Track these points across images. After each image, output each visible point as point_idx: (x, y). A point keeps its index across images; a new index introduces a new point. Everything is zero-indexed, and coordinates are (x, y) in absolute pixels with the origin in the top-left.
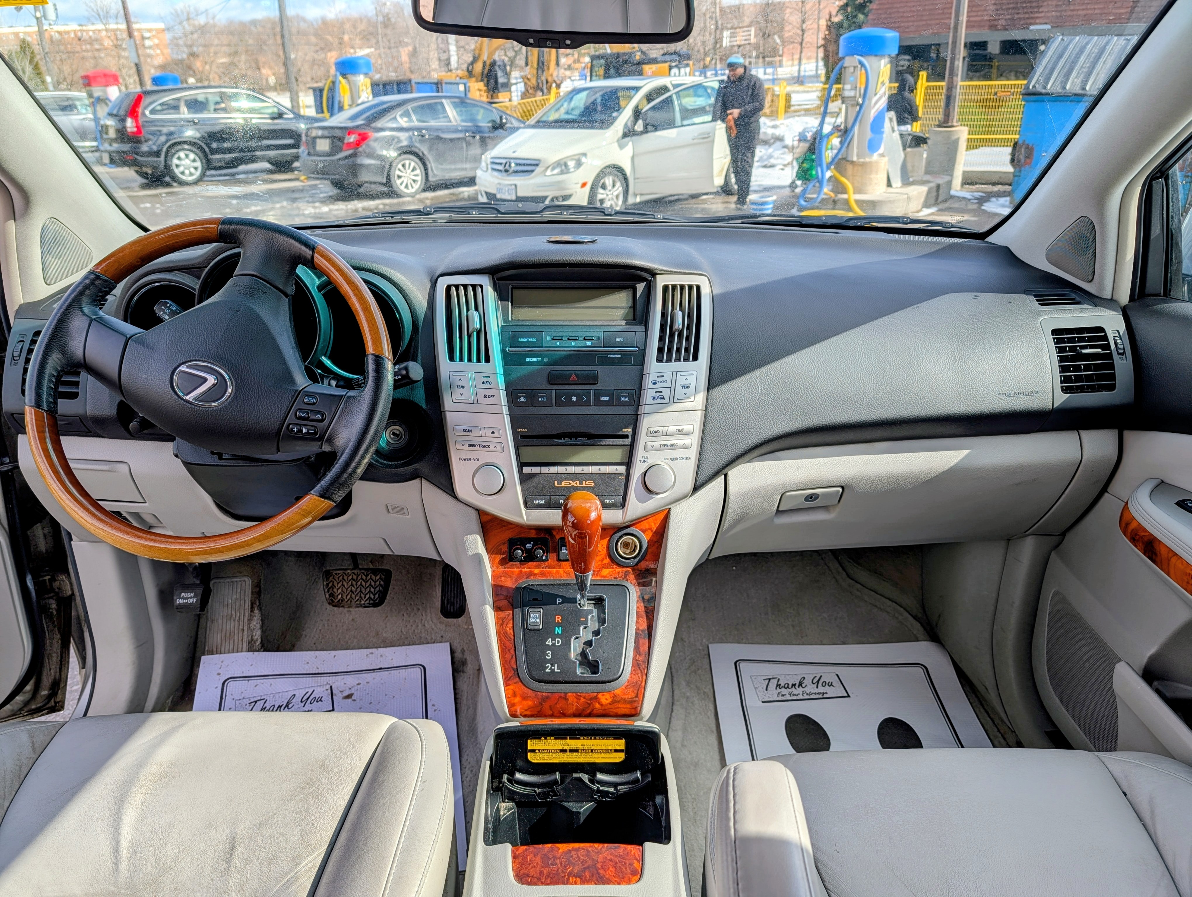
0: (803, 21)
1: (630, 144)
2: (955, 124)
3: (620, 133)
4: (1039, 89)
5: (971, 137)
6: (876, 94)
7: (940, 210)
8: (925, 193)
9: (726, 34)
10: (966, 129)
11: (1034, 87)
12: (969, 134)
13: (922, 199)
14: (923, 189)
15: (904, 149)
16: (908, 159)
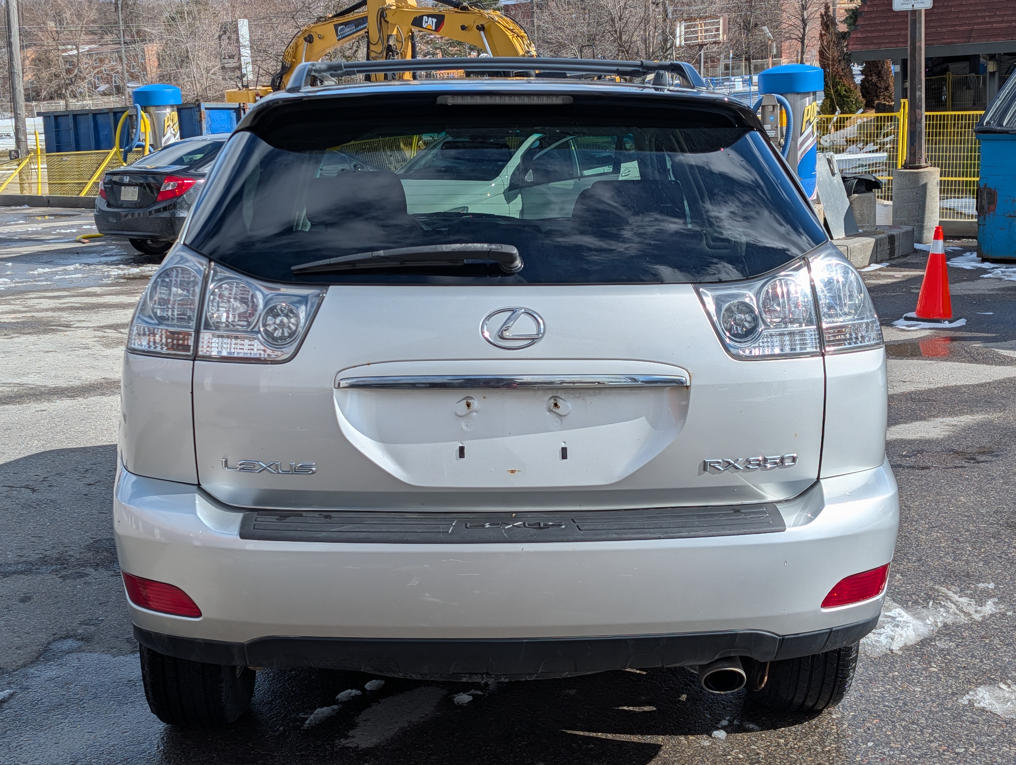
0: (804, 8)
1: (520, 196)
2: (923, 164)
3: (507, 184)
4: (994, 126)
5: (943, 179)
6: (801, 134)
7: (891, 266)
8: (872, 245)
9: (680, 29)
10: (937, 170)
11: (988, 123)
12: (941, 176)
13: (869, 253)
14: (870, 241)
15: (849, 195)
16: (856, 206)
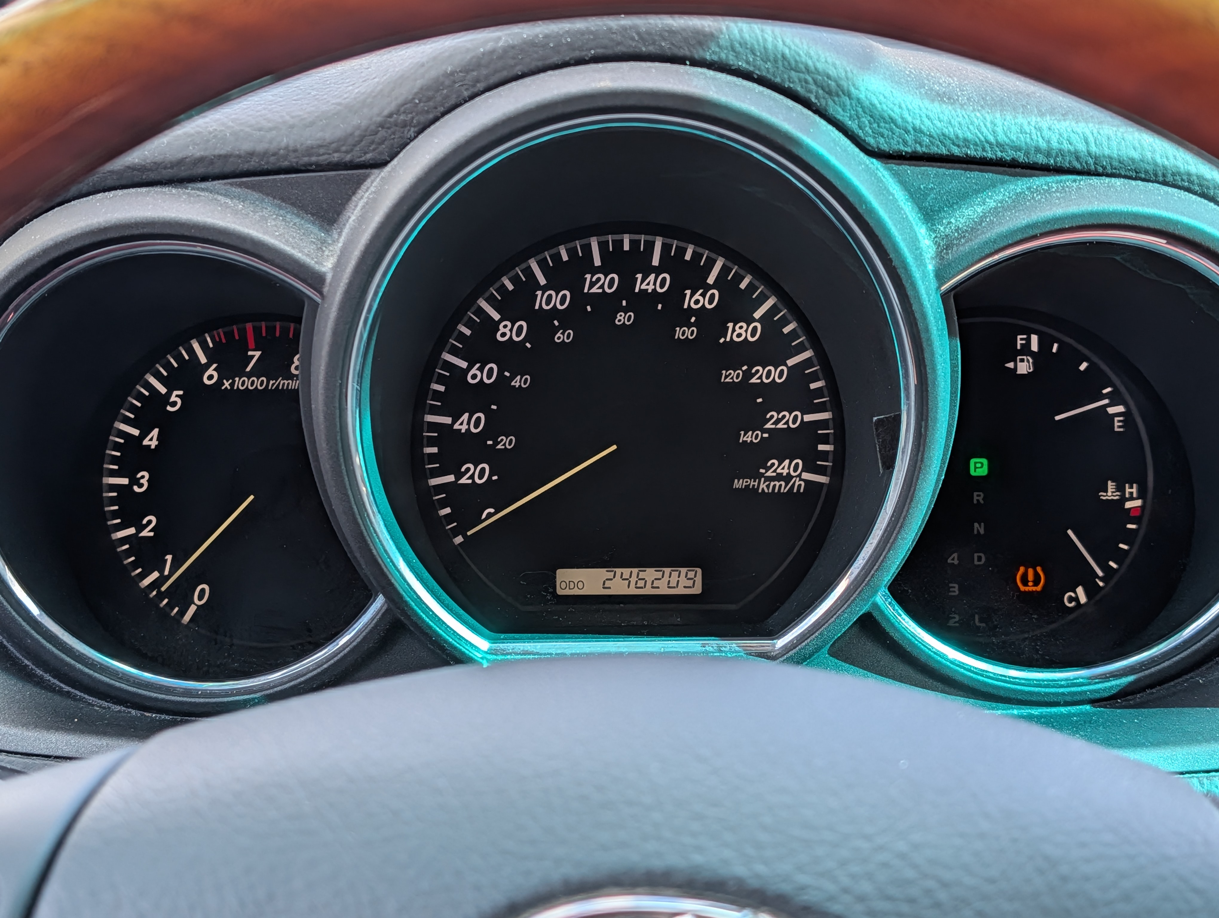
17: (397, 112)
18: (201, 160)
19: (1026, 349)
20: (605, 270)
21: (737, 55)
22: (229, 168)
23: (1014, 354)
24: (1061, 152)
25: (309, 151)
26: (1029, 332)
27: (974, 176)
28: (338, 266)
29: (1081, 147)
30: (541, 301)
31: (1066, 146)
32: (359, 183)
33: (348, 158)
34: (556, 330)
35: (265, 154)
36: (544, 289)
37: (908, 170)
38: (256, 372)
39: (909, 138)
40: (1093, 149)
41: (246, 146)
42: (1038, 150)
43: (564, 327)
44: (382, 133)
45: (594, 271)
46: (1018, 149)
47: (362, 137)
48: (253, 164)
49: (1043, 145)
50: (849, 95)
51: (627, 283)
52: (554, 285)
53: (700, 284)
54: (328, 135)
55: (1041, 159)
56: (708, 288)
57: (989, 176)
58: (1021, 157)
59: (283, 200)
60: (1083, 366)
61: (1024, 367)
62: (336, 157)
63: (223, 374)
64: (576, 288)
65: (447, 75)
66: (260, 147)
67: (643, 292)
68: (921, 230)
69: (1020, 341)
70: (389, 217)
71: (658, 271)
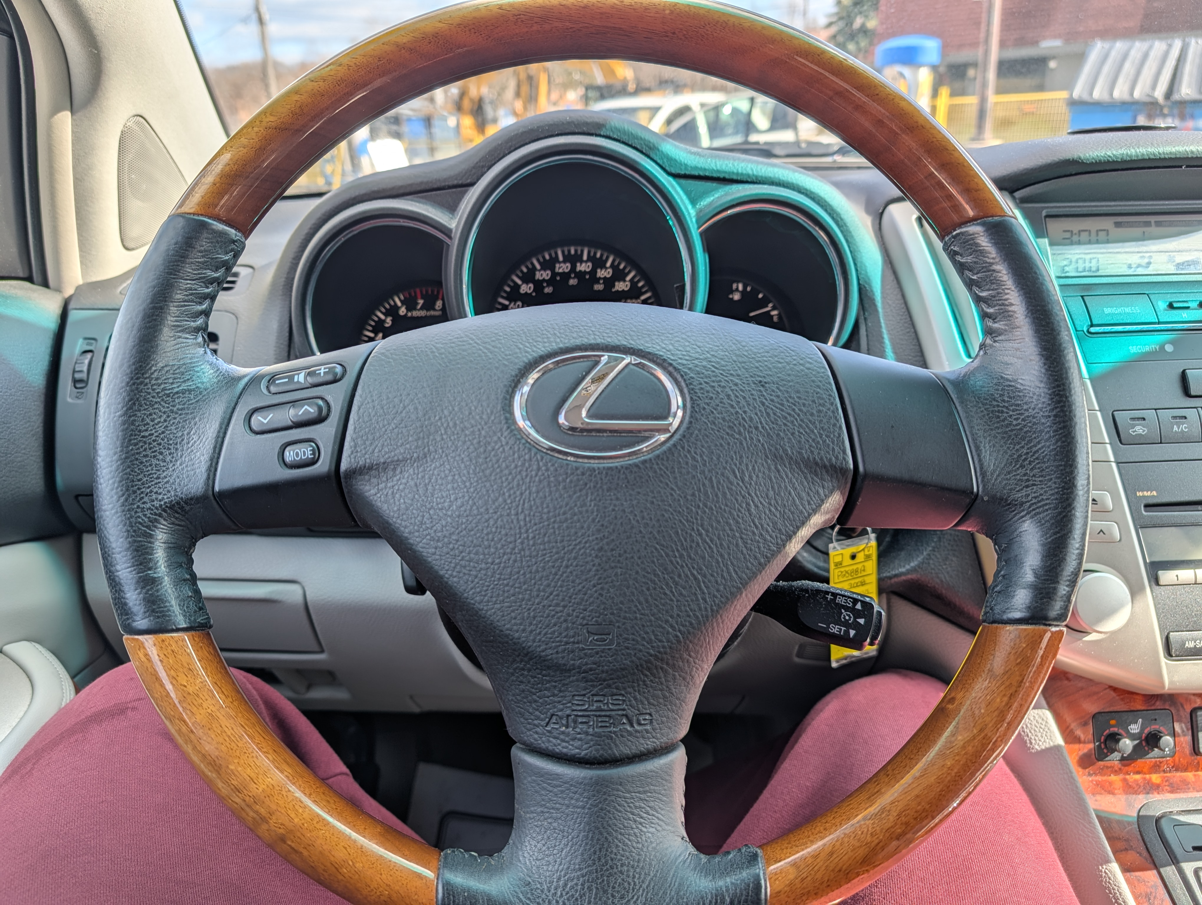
11: (1079, 96)
17: (480, 161)
18: (402, 187)
19: (737, 289)
20: (564, 262)
21: (613, 133)
22: (412, 190)
23: (732, 292)
24: (742, 174)
25: (445, 180)
26: (738, 282)
27: (709, 185)
28: (457, 226)
29: (750, 172)
30: (538, 276)
31: (744, 172)
32: (464, 193)
33: (460, 182)
34: (544, 287)
35: (427, 183)
36: (540, 271)
37: (683, 181)
38: (422, 308)
39: (683, 168)
40: (755, 173)
41: (419, 180)
42: (733, 173)
43: (548, 286)
44: (474, 171)
45: (560, 262)
46: (725, 172)
47: (466, 173)
48: (423, 187)
49: (735, 171)
50: (658, 150)
51: (574, 267)
52: (544, 268)
53: (603, 266)
54: (452, 173)
55: (735, 177)
56: (606, 268)
57: (714, 185)
58: (727, 177)
59: (434, 202)
60: (760, 296)
61: (737, 297)
62: (455, 182)
63: (408, 309)
64: (553, 269)
65: (499, 145)
66: (425, 180)
67: (580, 271)
68: (690, 207)
69: (734, 286)
70: (478, 199)
71: (586, 262)
